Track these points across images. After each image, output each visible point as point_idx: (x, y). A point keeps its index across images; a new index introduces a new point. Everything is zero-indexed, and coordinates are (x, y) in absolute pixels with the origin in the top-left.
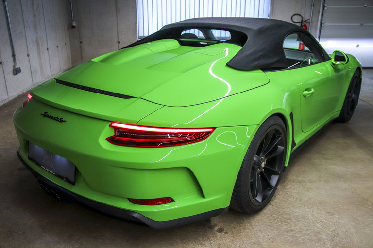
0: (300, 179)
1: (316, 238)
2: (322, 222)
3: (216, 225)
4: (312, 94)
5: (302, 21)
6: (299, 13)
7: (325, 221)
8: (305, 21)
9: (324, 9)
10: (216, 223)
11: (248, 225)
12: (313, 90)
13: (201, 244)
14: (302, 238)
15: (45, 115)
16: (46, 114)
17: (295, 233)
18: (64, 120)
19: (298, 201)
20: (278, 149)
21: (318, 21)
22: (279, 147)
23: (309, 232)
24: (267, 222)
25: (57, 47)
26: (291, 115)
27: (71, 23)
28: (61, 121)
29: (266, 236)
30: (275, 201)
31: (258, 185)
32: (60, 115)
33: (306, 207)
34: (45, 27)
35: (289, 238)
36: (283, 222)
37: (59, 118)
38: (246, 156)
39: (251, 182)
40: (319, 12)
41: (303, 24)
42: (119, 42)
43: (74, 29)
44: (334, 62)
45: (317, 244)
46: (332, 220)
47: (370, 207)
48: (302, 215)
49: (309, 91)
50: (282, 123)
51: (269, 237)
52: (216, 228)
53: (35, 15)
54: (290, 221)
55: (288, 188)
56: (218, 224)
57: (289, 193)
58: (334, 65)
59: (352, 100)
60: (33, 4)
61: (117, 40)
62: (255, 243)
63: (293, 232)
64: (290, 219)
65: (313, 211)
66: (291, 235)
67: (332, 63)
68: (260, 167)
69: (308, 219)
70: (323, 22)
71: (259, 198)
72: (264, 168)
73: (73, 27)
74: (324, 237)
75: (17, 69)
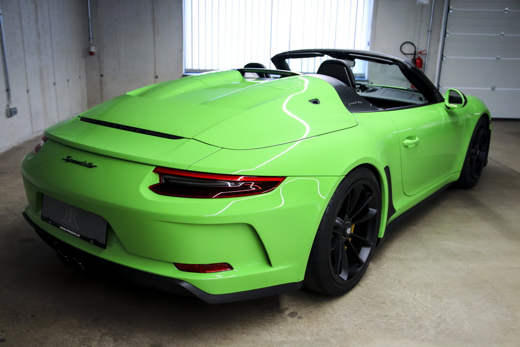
0: (401, 257)
1: (416, 325)
2: (426, 307)
3: (287, 309)
4: (416, 144)
5: (415, 51)
6: (412, 42)
7: (430, 306)
8: (420, 53)
9: (445, 36)
10: (287, 306)
11: (330, 308)
12: (417, 139)
13: (267, 330)
14: (399, 324)
15: (68, 160)
16: (70, 159)
17: (390, 319)
18: (93, 165)
19: (396, 282)
20: (369, 212)
21: (437, 52)
22: (370, 209)
23: (408, 318)
24: (354, 306)
25: (68, 81)
26: (387, 169)
27: (89, 48)
28: (90, 166)
29: (352, 322)
30: (366, 282)
31: (343, 257)
32: (89, 159)
33: (405, 290)
34: (53, 53)
35: (382, 324)
36: (375, 306)
37: (88, 162)
38: (325, 216)
39: (332, 251)
40: (439, 40)
41: (416, 57)
42: (157, 77)
43: (92, 57)
44: (448, 104)
45: (417, 331)
46: (438, 304)
47: (490, 291)
48: (400, 299)
49: (412, 140)
50: (374, 177)
51: (356, 323)
52: (287, 312)
53: (39, 35)
54: (384, 305)
55: (384, 267)
56: (290, 308)
57: (384, 273)
58: (449, 108)
59: (478, 158)
60: (37, 20)
61: (153, 74)
62: (337, 330)
63: (387, 318)
64: (384, 303)
65: (415, 295)
66: (385, 320)
67: (446, 105)
68: (345, 234)
69: (408, 304)
70: (444, 55)
71: (344, 276)
72: (351, 236)
73: (92, 53)
74: (427, 324)
75: (13, 109)
